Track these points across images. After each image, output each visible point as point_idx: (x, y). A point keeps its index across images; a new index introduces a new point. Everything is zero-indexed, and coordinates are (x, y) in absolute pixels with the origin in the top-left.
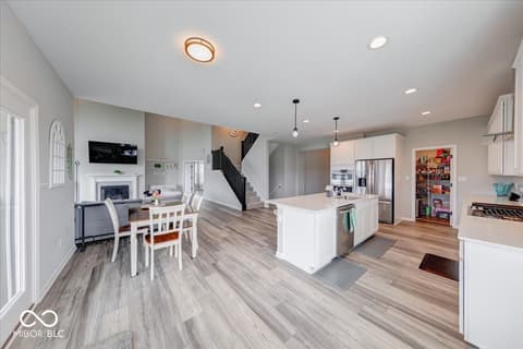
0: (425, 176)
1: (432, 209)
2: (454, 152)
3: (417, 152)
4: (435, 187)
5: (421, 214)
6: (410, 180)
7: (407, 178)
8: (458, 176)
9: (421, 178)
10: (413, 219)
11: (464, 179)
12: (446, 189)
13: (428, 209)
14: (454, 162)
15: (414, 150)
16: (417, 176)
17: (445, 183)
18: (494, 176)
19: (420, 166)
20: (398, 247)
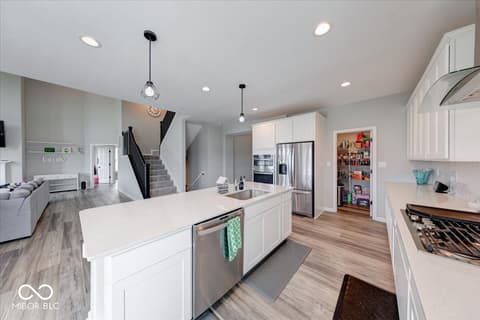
0: (346, 162)
1: (353, 197)
2: (374, 135)
3: (339, 135)
4: (355, 172)
5: (343, 202)
6: (332, 167)
7: (329, 164)
8: (377, 161)
9: (343, 164)
10: (334, 209)
11: (383, 164)
12: (366, 175)
13: (349, 196)
14: (374, 146)
15: (335, 133)
16: (339, 162)
17: (365, 169)
18: (412, 161)
19: (341, 151)
20: (309, 265)
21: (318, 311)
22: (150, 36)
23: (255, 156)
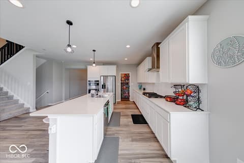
2: (130, 75)
10: (120, 100)
14: (130, 78)
15: (120, 73)
16: (121, 83)
18: (138, 83)
20: (122, 116)
21: (130, 123)
22: (69, 23)
23: (89, 81)
